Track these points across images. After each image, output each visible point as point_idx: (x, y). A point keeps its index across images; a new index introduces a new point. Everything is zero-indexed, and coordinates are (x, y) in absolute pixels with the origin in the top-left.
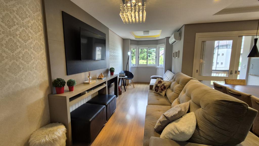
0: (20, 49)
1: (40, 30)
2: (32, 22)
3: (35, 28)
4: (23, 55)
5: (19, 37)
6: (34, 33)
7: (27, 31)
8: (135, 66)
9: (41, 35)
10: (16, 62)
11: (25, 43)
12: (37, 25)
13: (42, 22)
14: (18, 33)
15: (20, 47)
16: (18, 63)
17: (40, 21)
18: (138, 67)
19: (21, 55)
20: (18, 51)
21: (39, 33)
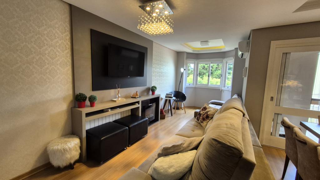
0: (47, 66)
1: (67, 48)
2: (60, 42)
3: (63, 47)
4: (50, 71)
5: (48, 56)
6: (61, 52)
7: (55, 51)
8: (191, 86)
9: (68, 53)
10: (43, 76)
11: (53, 60)
12: (64, 44)
13: (70, 41)
14: (47, 52)
15: (48, 64)
16: (45, 77)
17: (68, 40)
18: (196, 87)
19: (48, 71)
20: (46, 67)
21: (67, 51)
